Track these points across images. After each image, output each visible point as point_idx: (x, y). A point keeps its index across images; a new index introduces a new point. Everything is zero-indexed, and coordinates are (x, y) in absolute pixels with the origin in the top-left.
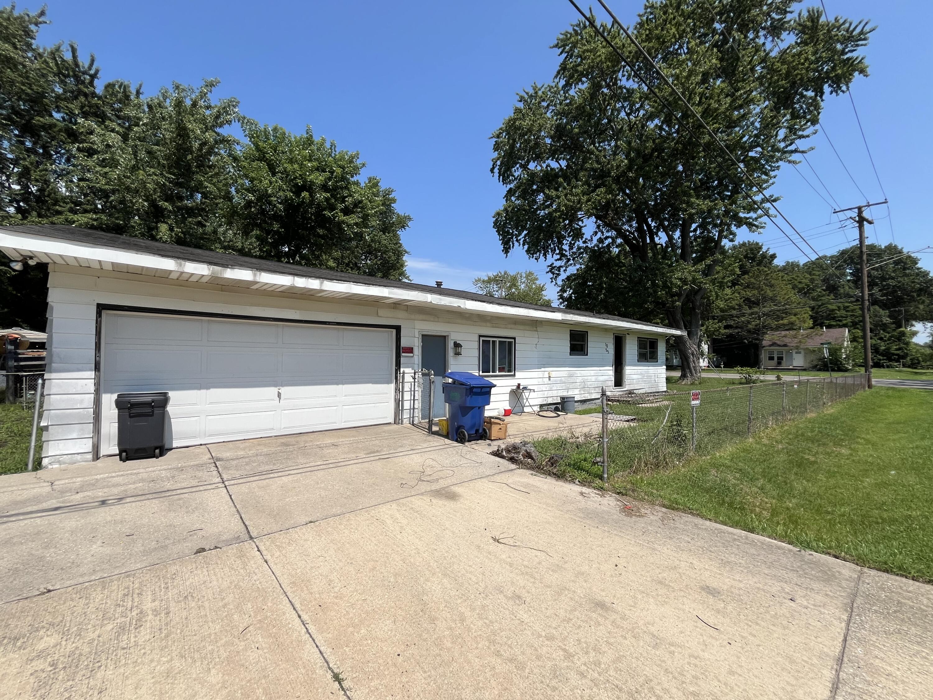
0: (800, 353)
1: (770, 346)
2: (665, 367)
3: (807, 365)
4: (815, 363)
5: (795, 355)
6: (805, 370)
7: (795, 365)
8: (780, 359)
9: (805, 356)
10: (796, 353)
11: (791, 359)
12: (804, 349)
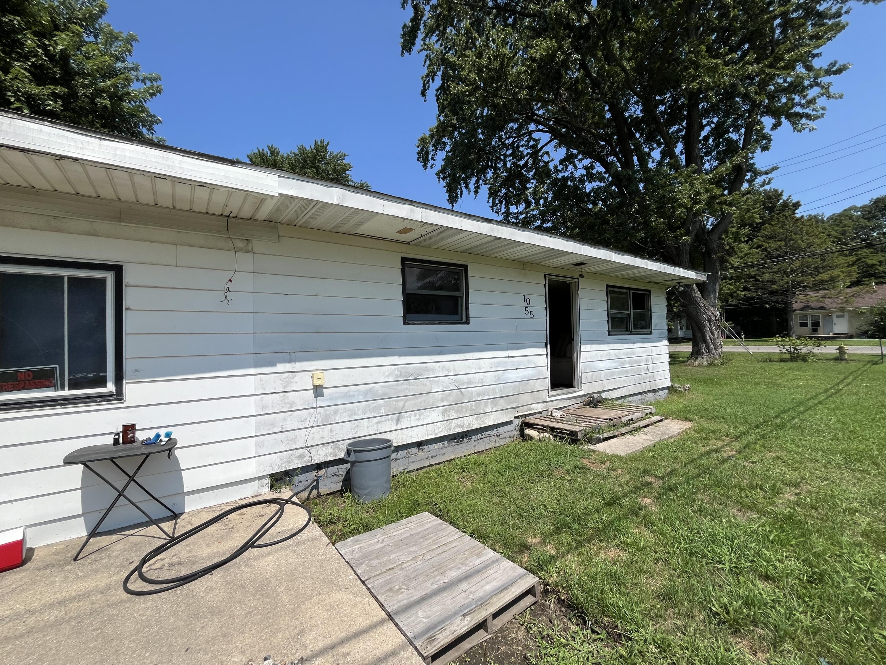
0: (843, 316)
1: (802, 309)
2: (666, 342)
3: (853, 332)
4: (865, 328)
5: (835, 319)
6: (851, 337)
7: (836, 332)
8: (816, 326)
9: (850, 321)
10: (838, 316)
11: (832, 324)
12: (849, 311)
